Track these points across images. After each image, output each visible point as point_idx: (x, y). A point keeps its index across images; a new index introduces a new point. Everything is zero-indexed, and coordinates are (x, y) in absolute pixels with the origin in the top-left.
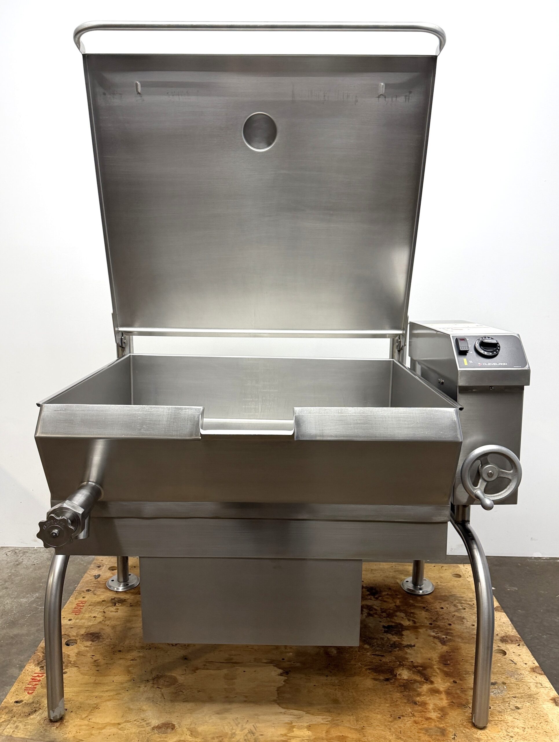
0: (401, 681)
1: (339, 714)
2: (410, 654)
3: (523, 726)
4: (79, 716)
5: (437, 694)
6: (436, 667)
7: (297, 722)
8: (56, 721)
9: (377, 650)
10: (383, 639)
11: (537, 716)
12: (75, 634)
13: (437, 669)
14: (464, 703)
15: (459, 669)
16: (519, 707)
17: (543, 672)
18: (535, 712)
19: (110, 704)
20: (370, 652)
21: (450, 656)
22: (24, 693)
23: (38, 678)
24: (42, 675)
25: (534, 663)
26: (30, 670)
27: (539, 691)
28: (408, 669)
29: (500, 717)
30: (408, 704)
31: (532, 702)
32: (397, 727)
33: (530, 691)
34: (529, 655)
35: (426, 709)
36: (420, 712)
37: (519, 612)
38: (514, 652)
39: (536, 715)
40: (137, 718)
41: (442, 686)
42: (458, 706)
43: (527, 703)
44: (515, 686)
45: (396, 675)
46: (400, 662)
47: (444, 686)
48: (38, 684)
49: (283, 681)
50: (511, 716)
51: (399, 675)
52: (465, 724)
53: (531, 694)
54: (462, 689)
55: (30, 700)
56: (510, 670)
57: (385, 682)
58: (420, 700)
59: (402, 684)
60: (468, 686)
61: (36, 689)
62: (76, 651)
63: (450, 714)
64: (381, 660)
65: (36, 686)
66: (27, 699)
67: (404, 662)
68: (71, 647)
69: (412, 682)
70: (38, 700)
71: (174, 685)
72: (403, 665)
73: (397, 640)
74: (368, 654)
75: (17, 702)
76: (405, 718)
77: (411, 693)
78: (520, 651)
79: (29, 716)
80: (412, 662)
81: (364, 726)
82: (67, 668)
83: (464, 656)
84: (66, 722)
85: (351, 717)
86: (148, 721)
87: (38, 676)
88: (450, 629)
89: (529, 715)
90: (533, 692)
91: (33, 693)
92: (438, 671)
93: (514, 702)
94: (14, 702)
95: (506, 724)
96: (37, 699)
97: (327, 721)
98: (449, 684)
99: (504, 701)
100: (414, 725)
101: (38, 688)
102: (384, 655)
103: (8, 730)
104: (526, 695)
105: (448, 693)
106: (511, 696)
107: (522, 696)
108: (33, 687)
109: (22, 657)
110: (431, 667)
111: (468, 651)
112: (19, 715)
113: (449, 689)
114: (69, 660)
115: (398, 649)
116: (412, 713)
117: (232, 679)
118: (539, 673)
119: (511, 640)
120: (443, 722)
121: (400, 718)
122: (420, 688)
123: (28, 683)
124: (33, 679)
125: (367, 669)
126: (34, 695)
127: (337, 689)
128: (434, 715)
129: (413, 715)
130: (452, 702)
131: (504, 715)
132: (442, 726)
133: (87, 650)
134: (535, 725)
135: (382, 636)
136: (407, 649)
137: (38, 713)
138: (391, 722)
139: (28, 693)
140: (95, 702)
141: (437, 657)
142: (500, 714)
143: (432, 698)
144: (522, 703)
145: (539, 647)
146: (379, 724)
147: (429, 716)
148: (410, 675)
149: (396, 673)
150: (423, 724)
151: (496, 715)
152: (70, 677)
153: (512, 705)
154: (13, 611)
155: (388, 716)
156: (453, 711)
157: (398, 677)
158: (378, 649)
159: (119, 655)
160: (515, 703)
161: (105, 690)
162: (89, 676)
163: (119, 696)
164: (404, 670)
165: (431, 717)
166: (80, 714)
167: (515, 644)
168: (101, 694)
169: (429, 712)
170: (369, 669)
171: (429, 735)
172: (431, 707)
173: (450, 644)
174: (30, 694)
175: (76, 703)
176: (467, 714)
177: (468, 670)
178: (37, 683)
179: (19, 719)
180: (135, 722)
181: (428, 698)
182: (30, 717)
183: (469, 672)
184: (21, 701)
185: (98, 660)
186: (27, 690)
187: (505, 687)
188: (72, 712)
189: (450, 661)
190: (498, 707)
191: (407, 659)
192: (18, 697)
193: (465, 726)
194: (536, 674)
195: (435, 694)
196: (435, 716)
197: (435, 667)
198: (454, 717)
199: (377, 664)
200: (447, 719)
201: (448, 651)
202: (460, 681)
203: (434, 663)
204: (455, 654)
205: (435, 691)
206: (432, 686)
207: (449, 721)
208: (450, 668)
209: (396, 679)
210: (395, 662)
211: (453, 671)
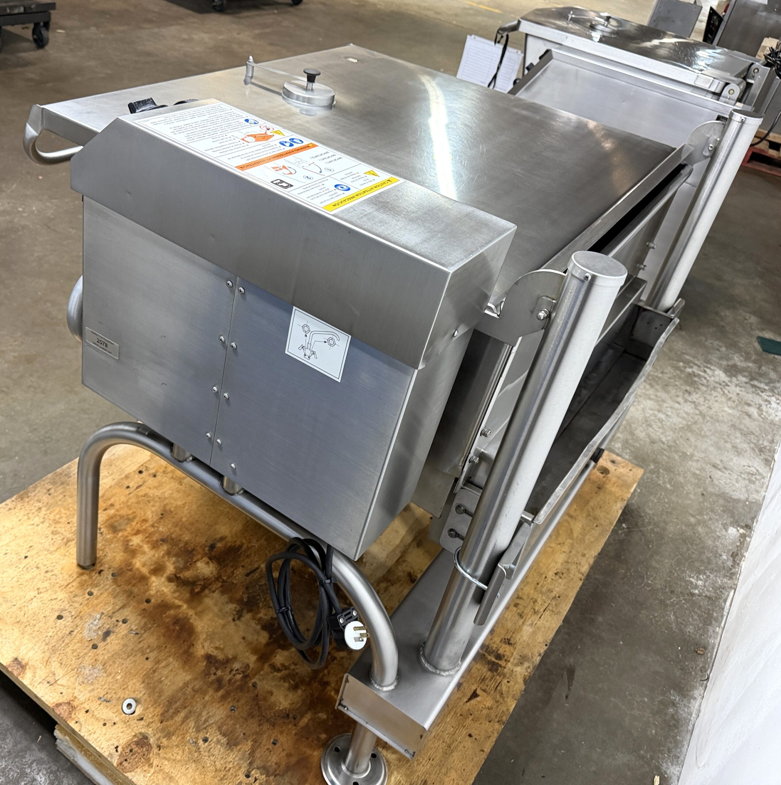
0: (199, 556)
5: (152, 567)
6: (185, 609)
9: (261, 578)
15: (158, 626)
16: (58, 621)
21: (184, 641)
25: (77, 723)
27: (47, 667)
28: (208, 578)
30: (168, 534)
35: (148, 542)
36: (150, 534)
38: (114, 725)
41: (157, 584)
42: (122, 568)
45: (210, 559)
46: (224, 581)
47: (154, 585)
50: (61, 599)
54: (134, 597)
57: (212, 543)
58: (161, 547)
59: (195, 553)
60: (132, 607)
63: (122, 554)
64: (243, 566)
67: (220, 584)
69: (188, 564)
72: (218, 580)
73: (259, 613)
74: (264, 566)
76: (157, 518)
77: (176, 549)
80: (214, 592)
83: (170, 656)
92: (177, 603)
93: (68, 624)
95: (60, 583)
98: (151, 593)
99: (80, 615)
100: (143, 516)
102: (248, 578)
105: (143, 579)
110: (187, 602)
113: (147, 585)
115: (245, 600)
120: (122, 539)
121: (162, 514)
122: (174, 563)
125: (242, 544)
128: (136, 540)
129: (153, 526)
130: (131, 570)
131: (69, 595)
132: (119, 534)
136: (237, 609)
138: (165, 505)
141: (195, 624)
143: (154, 559)
146: (172, 496)
147: (139, 535)
148: (199, 571)
149: (212, 562)
150: (137, 523)
153: (69, 617)
156: (122, 558)
157: (206, 559)
160: (66, 622)
164: (210, 573)
169: (143, 541)
170: (240, 546)
171: (123, 516)
172: (146, 548)
181: (156, 555)
189: (177, 630)
194: (66, 700)
196: (133, 538)
197: (185, 606)
201: (192, 648)
202: (144, 608)
203: (191, 612)
204: (181, 651)
205: (158, 570)
206: (165, 575)
207: (117, 545)
208: (169, 620)
209: (205, 555)
210: (229, 577)
211: (162, 617)
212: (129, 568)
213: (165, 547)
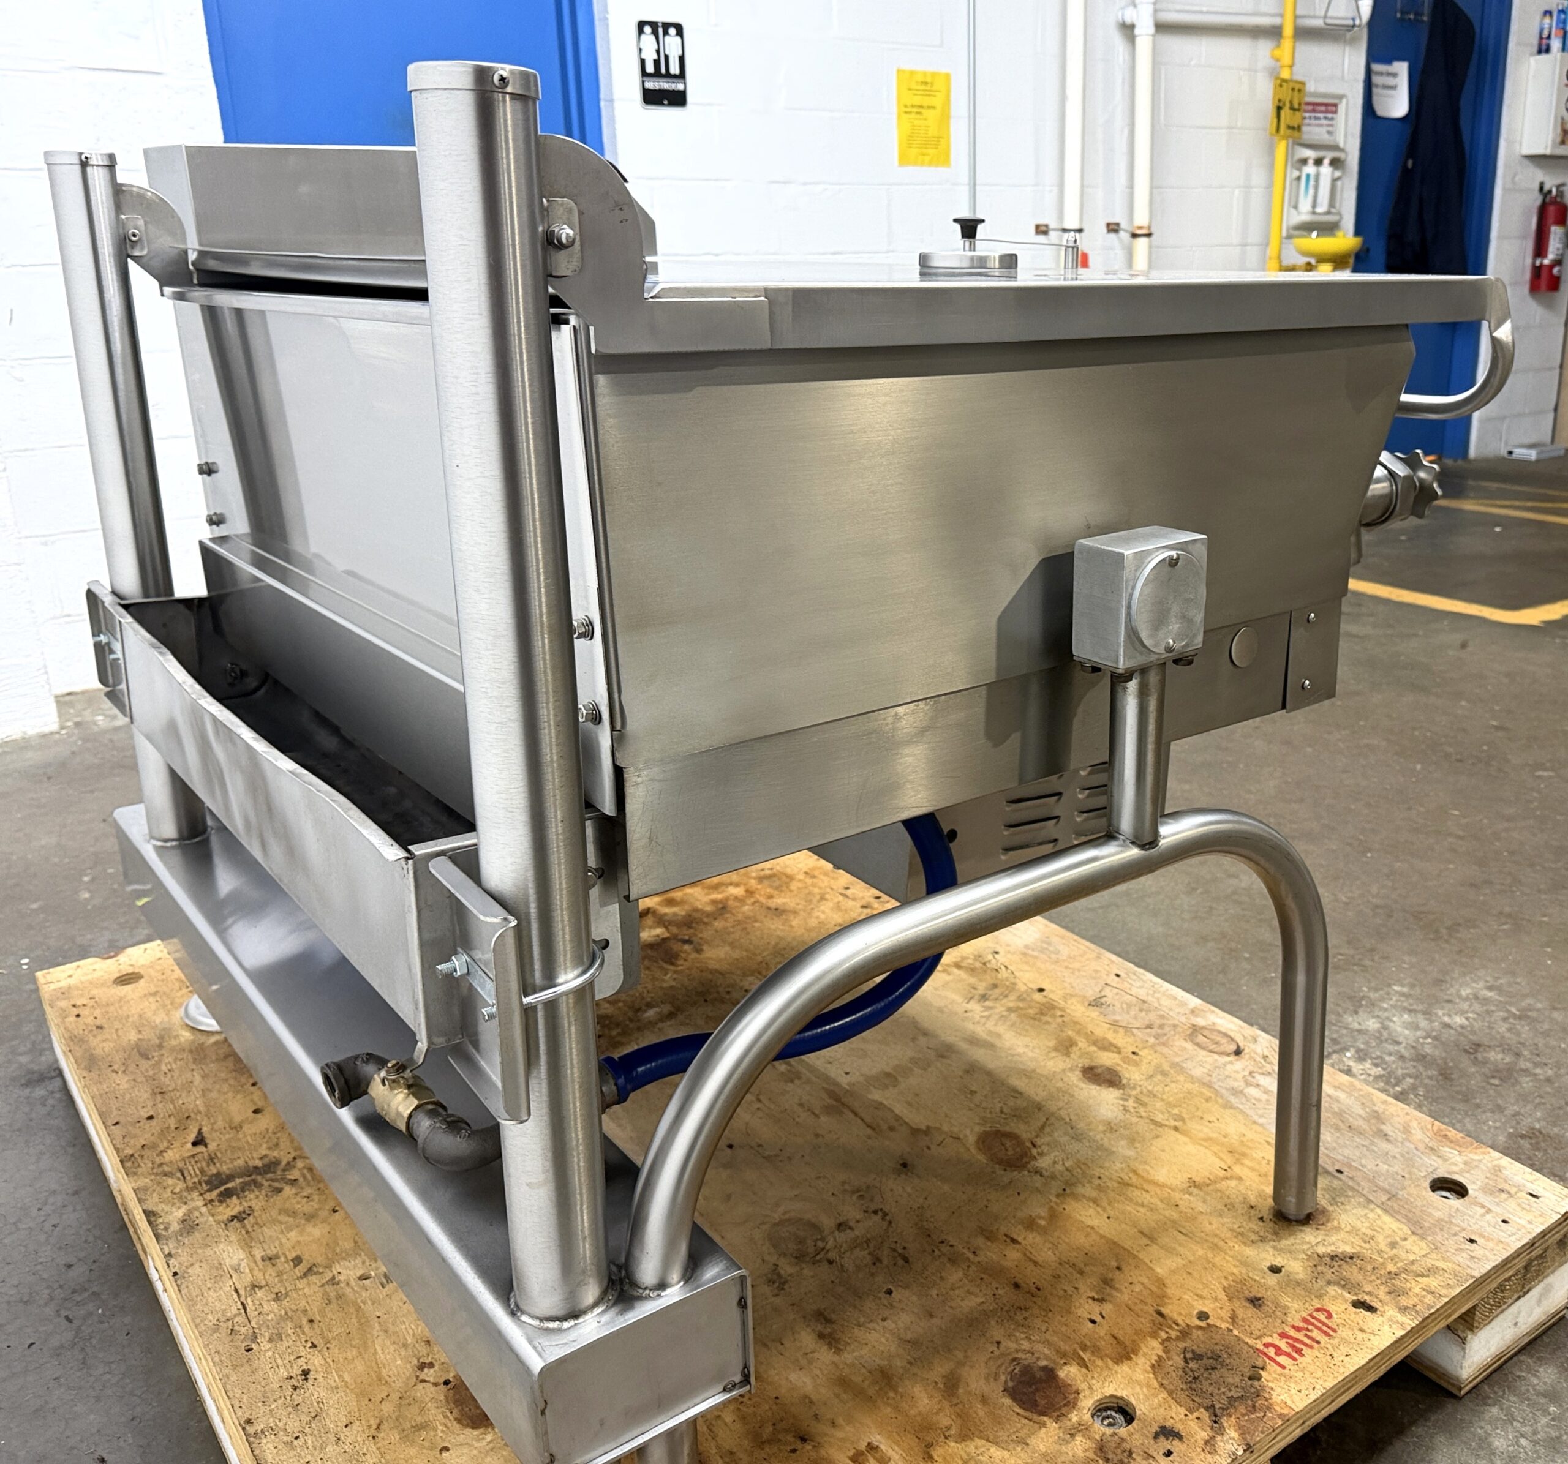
19: (1161, 1175)
22: (1338, 1325)
23: (1282, 1345)
24: (1266, 1350)
26: (1292, 1385)
48: (1293, 1327)
55: (1333, 1293)
61: (1304, 1315)
62: (1126, 1367)
65: (1302, 1325)
66: (1340, 1300)
68: (1128, 1395)
70: (1314, 1281)
71: (998, 1131)
75: (1369, 1312)
79: (1354, 1253)
82: (1188, 1325)
87: (1279, 1351)
91: (1318, 1310)
94: (1377, 1315)
96: (1316, 1286)
101: (1298, 1317)
103: (1416, 1249)
108: (1310, 1327)
112: (1376, 1274)
114: (1166, 1350)
117: (888, 1074)
123: (1316, 1345)
124: (1299, 1352)
126: (1316, 1300)
133: (1091, 1354)
137: (1329, 1250)
139: (1329, 1316)
140: (1187, 1196)
152: (1197, 1296)
159: (1031, 1276)
161: (1142, 1210)
162: (1151, 1268)
163: (1126, 1178)
166: (1237, 1193)
168: (1160, 1205)
174: (1325, 1310)
175: (1229, 1217)
178: (1292, 1333)
179: (1381, 1260)
182: (1354, 1251)
184: (1356, 1304)
185: (1093, 1299)
186: (1329, 1327)
188: (1252, 1207)
192: (1360, 1324)
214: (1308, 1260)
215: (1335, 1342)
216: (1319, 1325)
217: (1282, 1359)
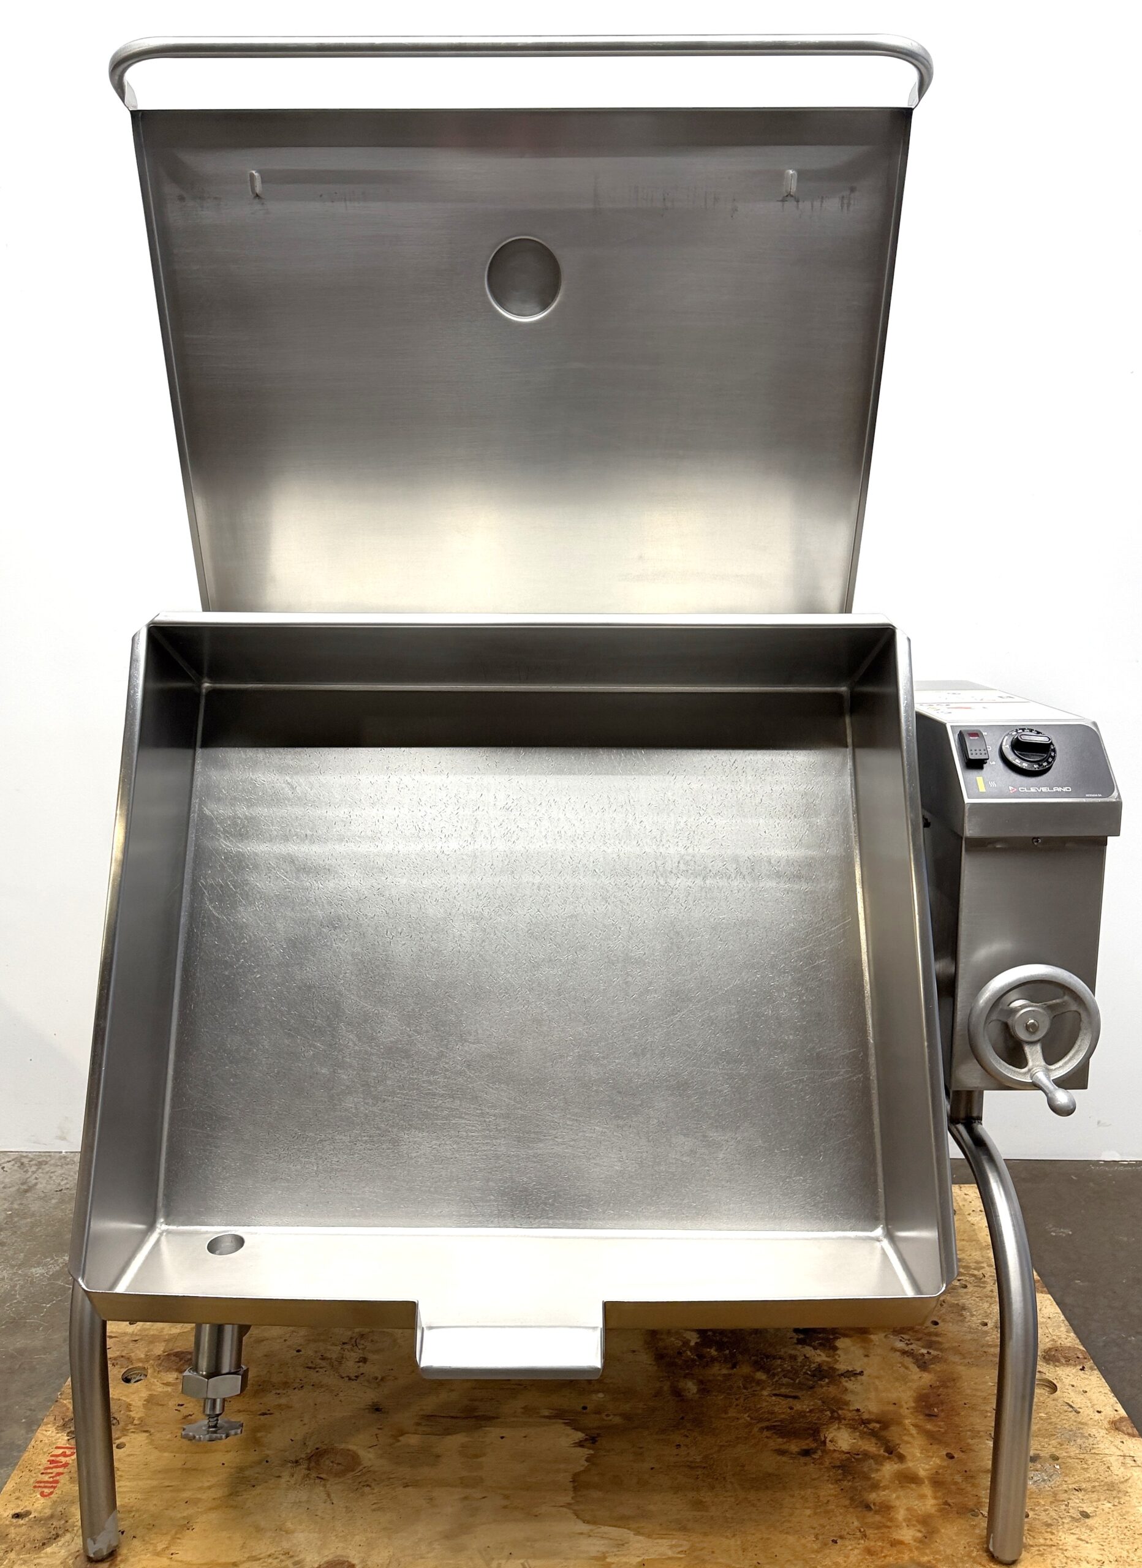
0: (836, 1455)
1: (705, 1534)
2: (852, 1392)
3: (1099, 1557)
4: (151, 1548)
5: (913, 1486)
6: (909, 1421)
7: (615, 1555)
8: (102, 1560)
9: (783, 1385)
10: (793, 1358)
11: (1128, 1533)
12: (143, 1356)
13: (911, 1427)
14: (971, 1504)
15: (957, 1426)
16: (1089, 1512)
17: (1136, 1432)
18: (1124, 1525)
19: (215, 1518)
20: (769, 1389)
21: (939, 1395)
22: (34, 1495)
23: (63, 1460)
24: (72, 1451)
25: (1116, 1411)
26: (47, 1441)
27: (1129, 1475)
28: (851, 1428)
29: (1049, 1536)
30: (851, 1510)
31: (1117, 1500)
32: (830, 1563)
33: (1111, 1475)
34: (1106, 1392)
35: (891, 1520)
36: (878, 1528)
37: (1077, 1284)
38: (1073, 1386)
39: (1125, 1531)
40: (272, 1551)
41: (923, 1465)
42: (959, 1513)
43: (1105, 1502)
44: (1078, 1463)
45: (824, 1443)
46: (833, 1412)
47: (927, 1467)
48: (62, 1474)
49: (584, 1458)
50: (1072, 1533)
51: (830, 1441)
52: (974, 1554)
53: (1112, 1483)
54: (966, 1471)
55: (46, 1511)
56: (1066, 1426)
57: (801, 1458)
58: (878, 1500)
59: (838, 1464)
60: (981, 1464)
61: (59, 1485)
62: (145, 1394)
63: (943, 1531)
64: (791, 1408)
65: (58, 1478)
66: (39, 1509)
67: (841, 1412)
68: (133, 1386)
69: (860, 1456)
70: (63, 1510)
71: (353, 1470)
72: (839, 1419)
73: (824, 1361)
74: (765, 1393)
75: (17, 1516)
76: (847, 1543)
77: (858, 1484)
78: (1087, 1382)
79: (44, 1549)
80: (858, 1410)
81: (759, 1563)
82: (126, 1435)
83: (967, 1395)
84: (122, 1561)
85: (732, 1542)
86: (298, 1556)
87: (64, 1455)
88: (937, 1335)
89: (1110, 1532)
90: (1116, 1477)
91: (51, 1493)
92: (914, 1431)
93: (1077, 1501)
94: (10, 1516)
95: (1063, 1553)
96: (60, 1509)
97: (679, 1553)
98: (938, 1461)
99: (1055, 1499)
100: (866, 1559)
101: (62, 1481)
102: (799, 1394)
104: (1103, 1483)
105: (937, 1482)
106: (1070, 1487)
107: (1094, 1487)
108: (51, 1479)
109: (33, 1402)
110: (899, 1423)
111: (976, 1383)
112: (22, 1545)
113: (938, 1473)
114: (129, 1417)
115: (827, 1380)
116: (860, 1531)
117: (476, 1456)
118: (1128, 1434)
119: (1065, 1357)
120: (928, 1551)
121: (835, 1542)
122: (878, 1470)
123: (43, 1471)
124: (51, 1462)
125: (762, 1429)
126: (55, 1499)
127: (700, 1477)
128: (908, 1534)
129: (864, 1536)
130: (946, 1503)
131: (1058, 1531)
132: (925, 1559)
133: (168, 1391)
134: (1125, 1554)
135: (793, 1352)
136: (847, 1381)
137: (62, 1541)
138: (817, 1552)
139: (42, 1494)
140: (185, 1514)
141: (911, 1399)
142: (1049, 1530)
143: (901, 1493)
144: (1095, 1504)
145: (1122, 1363)
146: (792, 1558)
147: (897, 1537)
148: (854, 1441)
149: (825, 1438)
150: (885, 1557)
151: (1041, 1533)
152: (132, 1455)
153: (1073, 1508)
154: (15, 1295)
155: (809, 1539)
156: (949, 1525)
157: (830, 1446)
158: (785, 1380)
159: (237, 1403)
160: (1080, 1505)
161: (205, 1484)
162: (172, 1452)
163: (236, 1498)
164: (842, 1430)
165: (901, 1538)
166: (152, 1542)
167: (1075, 1365)
168: (198, 1495)
169: (897, 1526)
170: (768, 1428)
172: (901, 1515)
173: (937, 1367)
174: (46, 1496)
175: (145, 1516)
176: (977, 1531)
177: (978, 1427)
178: (60, 1470)
179: (21, 1557)
180: (270, 1560)
181: (894, 1496)
182: (44, 1551)
183: (979, 1432)
184: (28, 1513)
185: (190, 1415)
186: (39, 1487)
187: (1058, 1467)
188: (134, 1537)
189: (938, 1408)
190: (1044, 1513)
191: (847, 1403)
192: (20, 1503)
193: (974, 1558)
194: (1121, 1435)
195: (909, 1485)
196: (910, 1538)
197: (907, 1422)
198: (950, 1539)
199: (783, 1416)
200: (937, 1544)
201: (935, 1385)
202: (962, 1454)
203: (905, 1412)
204: (950, 1391)
205: (909, 1479)
206: (903, 1466)
207: (942, 1548)
208: (939, 1423)
209: (825, 1452)
210: (822, 1411)
211: (946, 1431)
212: (947, 1507)
213: (873, 1497)
214: (74, 1522)
215: (32, 1480)
216: (46, 1485)
217: (60, 1451)
